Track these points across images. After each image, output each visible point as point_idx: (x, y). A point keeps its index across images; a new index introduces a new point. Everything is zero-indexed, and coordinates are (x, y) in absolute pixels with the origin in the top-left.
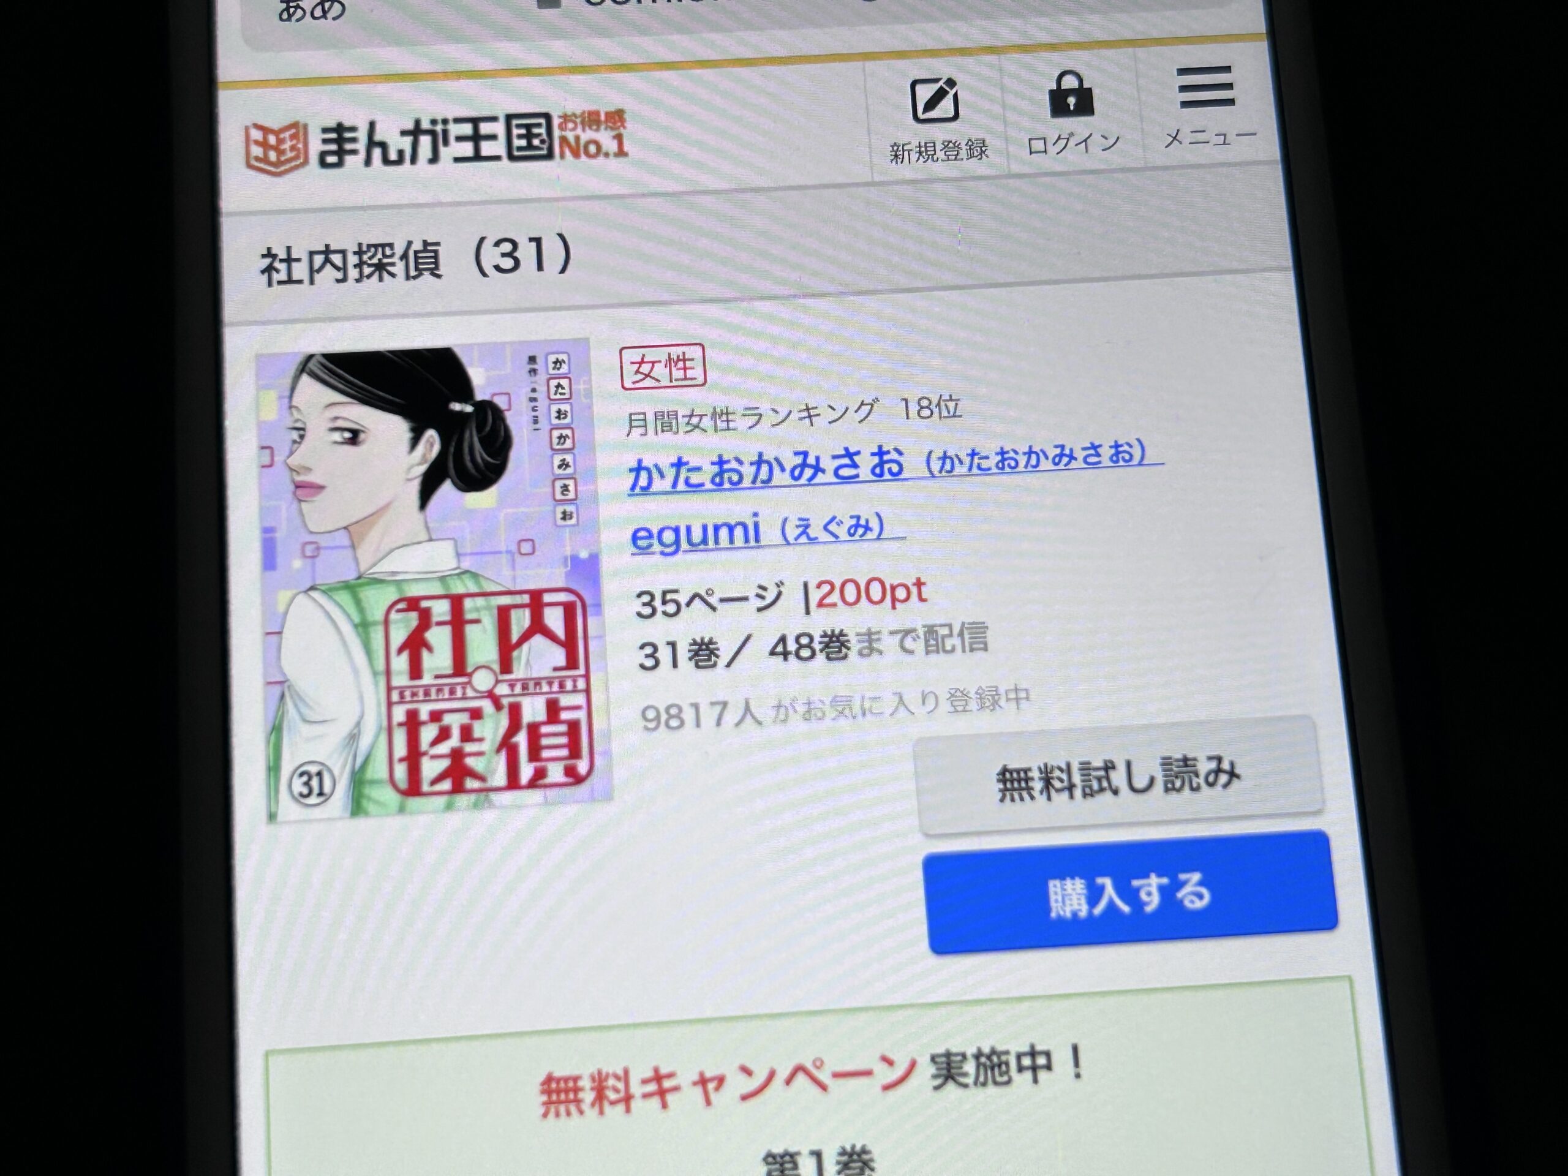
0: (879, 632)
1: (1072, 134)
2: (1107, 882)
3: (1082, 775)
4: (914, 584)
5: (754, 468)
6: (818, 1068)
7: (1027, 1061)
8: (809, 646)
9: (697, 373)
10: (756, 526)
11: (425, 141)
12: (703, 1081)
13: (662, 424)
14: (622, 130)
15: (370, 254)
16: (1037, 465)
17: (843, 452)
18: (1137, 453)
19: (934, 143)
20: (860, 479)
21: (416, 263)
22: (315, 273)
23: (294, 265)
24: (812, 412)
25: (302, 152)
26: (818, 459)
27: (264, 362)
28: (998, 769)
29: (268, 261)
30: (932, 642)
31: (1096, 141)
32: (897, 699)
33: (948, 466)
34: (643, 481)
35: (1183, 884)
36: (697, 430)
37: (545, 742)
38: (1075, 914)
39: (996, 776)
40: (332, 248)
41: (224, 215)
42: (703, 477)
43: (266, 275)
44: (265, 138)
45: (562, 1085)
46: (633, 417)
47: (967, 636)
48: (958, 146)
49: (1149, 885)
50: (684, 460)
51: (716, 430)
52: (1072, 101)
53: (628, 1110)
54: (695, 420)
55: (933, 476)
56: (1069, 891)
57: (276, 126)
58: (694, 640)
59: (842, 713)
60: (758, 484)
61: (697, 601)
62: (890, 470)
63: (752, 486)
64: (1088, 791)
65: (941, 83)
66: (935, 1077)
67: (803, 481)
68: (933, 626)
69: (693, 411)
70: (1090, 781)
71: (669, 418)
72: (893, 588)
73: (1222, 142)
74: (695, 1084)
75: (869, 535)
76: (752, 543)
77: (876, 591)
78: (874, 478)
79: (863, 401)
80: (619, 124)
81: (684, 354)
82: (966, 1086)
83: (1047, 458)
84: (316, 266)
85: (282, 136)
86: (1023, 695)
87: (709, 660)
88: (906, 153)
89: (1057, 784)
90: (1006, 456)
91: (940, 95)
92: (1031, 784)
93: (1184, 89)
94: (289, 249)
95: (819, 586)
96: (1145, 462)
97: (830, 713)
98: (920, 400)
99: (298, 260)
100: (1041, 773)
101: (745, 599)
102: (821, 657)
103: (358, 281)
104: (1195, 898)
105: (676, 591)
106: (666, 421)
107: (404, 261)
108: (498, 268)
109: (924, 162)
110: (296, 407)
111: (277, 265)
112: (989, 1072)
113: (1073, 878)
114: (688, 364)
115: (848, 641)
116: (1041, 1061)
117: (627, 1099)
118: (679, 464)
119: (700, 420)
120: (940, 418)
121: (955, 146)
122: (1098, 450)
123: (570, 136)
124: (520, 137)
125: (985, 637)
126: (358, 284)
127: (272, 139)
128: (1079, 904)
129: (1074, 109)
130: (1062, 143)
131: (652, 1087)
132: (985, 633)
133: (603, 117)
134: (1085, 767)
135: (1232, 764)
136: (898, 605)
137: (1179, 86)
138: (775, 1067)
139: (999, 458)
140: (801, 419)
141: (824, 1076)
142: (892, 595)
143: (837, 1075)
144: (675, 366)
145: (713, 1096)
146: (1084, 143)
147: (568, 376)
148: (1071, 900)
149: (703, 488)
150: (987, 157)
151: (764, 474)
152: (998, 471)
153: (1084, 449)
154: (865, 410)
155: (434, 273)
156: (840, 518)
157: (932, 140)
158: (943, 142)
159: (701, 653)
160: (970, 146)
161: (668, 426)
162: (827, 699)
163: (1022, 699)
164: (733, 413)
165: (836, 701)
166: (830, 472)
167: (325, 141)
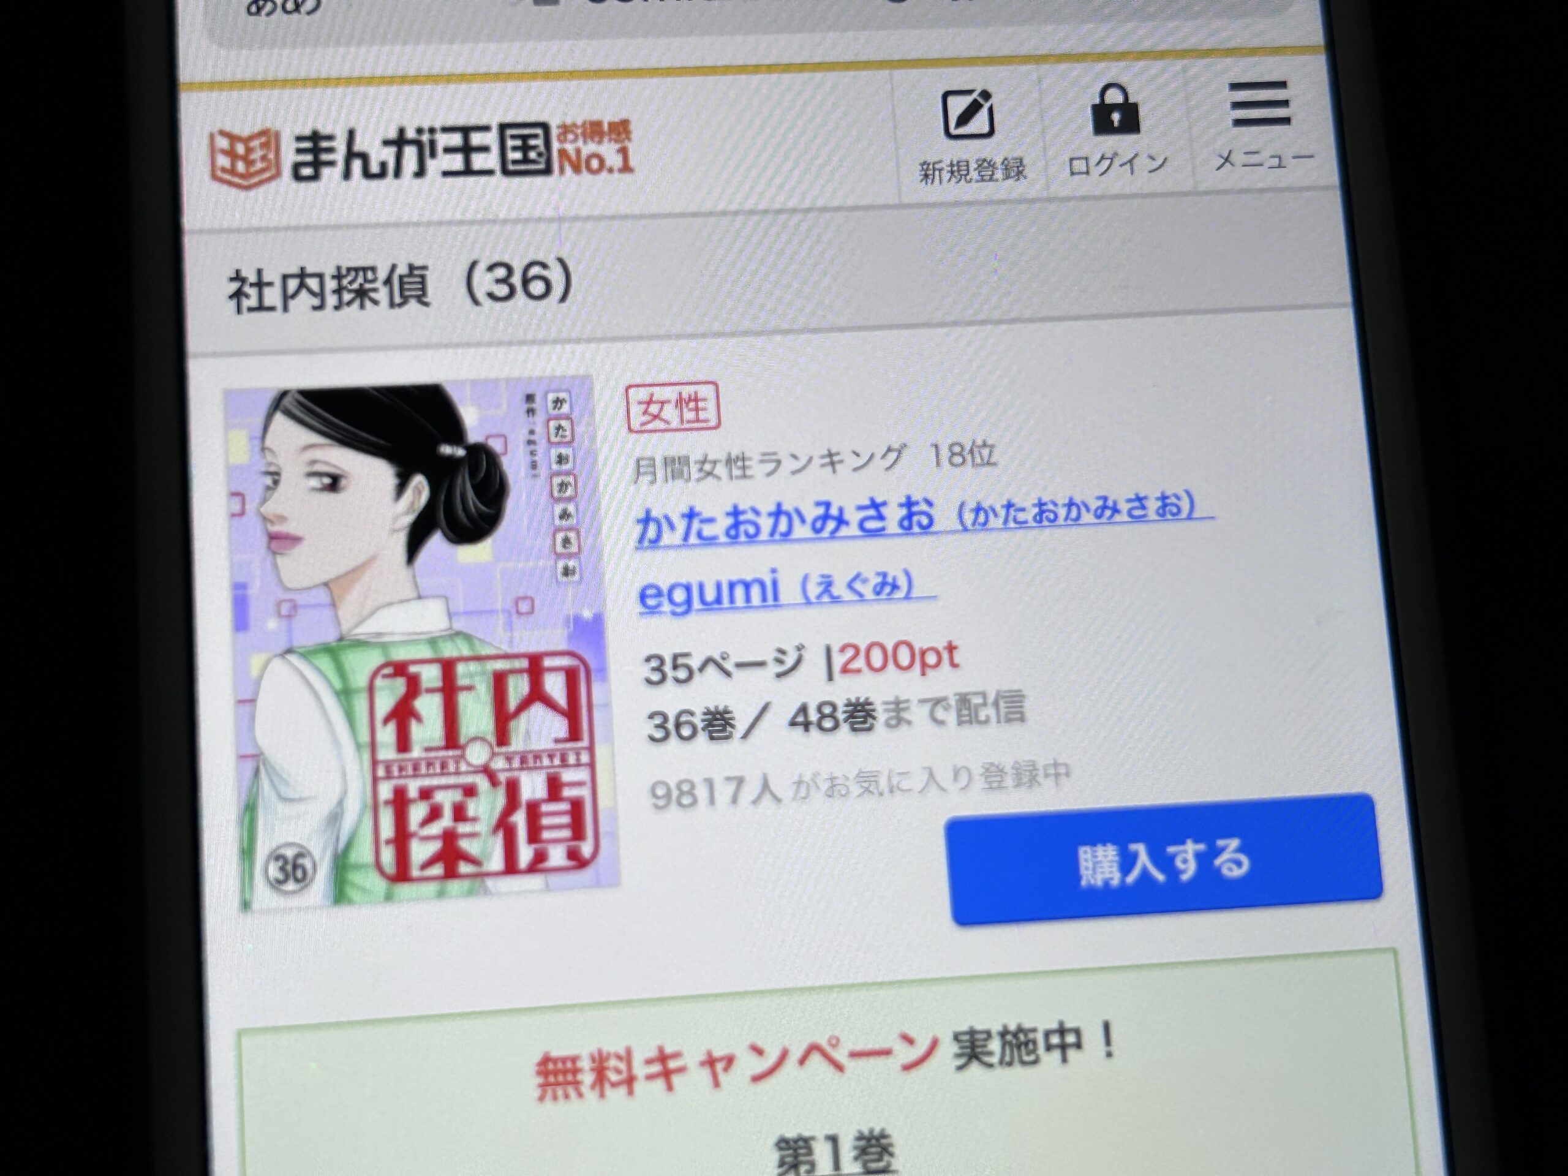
0: (907, 701)
1: (1116, 154)
4: (945, 648)
5: (770, 521)
8: (832, 716)
9: (710, 414)
10: (775, 583)
11: (410, 152)
13: (672, 470)
14: (627, 143)
15: (350, 278)
16: (1078, 518)
17: (867, 502)
18: (1185, 505)
19: (967, 162)
20: (889, 532)
21: (402, 290)
22: (290, 299)
23: (267, 291)
24: (836, 458)
25: (273, 162)
26: (841, 510)
27: (234, 400)
29: (235, 286)
30: (965, 712)
31: (1142, 163)
32: (927, 774)
33: (982, 518)
34: (651, 534)
36: (710, 479)
37: (545, 821)
40: (310, 270)
41: (187, 233)
42: (718, 529)
43: (235, 301)
46: (641, 463)
47: (1002, 705)
48: (993, 166)
50: (697, 509)
51: (731, 477)
52: (1116, 117)
54: (707, 467)
55: (965, 529)
57: (246, 132)
58: (708, 708)
59: (867, 790)
60: (777, 537)
61: (711, 666)
62: (919, 523)
63: (770, 539)
67: (825, 534)
68: (966, 694)
69: (706, 456)
71: (679, 464)
72: (923, 653)
73: (1277, 165)
75: (897, 594)
76: (770, 601)
77: (904, 657)
78: (900, 531)
79: (890, 447)
80: (624, 136)
81: (696, 393)
83: (1088, 510)
84: (291, 291)
85: (250, 145)
86: (1062, 770)
87: (724, 730)
88: (937, 173)
90: (1045, 508)
91: (973, 109)
93: (1237, 105)
94: (259, 272)
95: (843, 649)
96: (1195, 515)
97: (856, 790)
98: (951, 446)
99: (270, 284)
101: (761, 664)
102: (845, 728)
103: (337, 308)
105: (686, 655)
106: (676, 467)
107: (388, 288)
108: (491, 296)
109: (956, 183)
110: (270, 450)
111: (247, 289)
114: (701, 404)
115: (873, 710)
118: (691, 515)
119: (714, 467)
121: (990, 165)
122: (1144, 502)
123: (570, 148)
124: (515, 149)
125: (1021, 707)
126: (339, 313)
127: (240, 149)
129: (1118, 127)
130: (1106, 163)
132: (1021, 702)
133: (606, 127)
136: (929, 671)
137: (1232, 103)
139: (1036, 510)
140: (823, 466)
142: (921, 660)
144: (687, 406)
146: (1128, 166)
147: (571, 416)
149: (717, 541)
150: (1025, 177)
151: (783, 526)
152: (1035, 524)
153: (1129, 501)
154: (892, 456)
155: (422, 300)
156: (865, 575)
157: (964, 158)
158: (977, 161)
159: (716, 722)
160: (1006, 166)
161: (678, 473)
162: (850, 772)
163: (1062, 774)
164: (750, 459)
165: (863, 777)
166: (854, 525)
167: (299, 151)
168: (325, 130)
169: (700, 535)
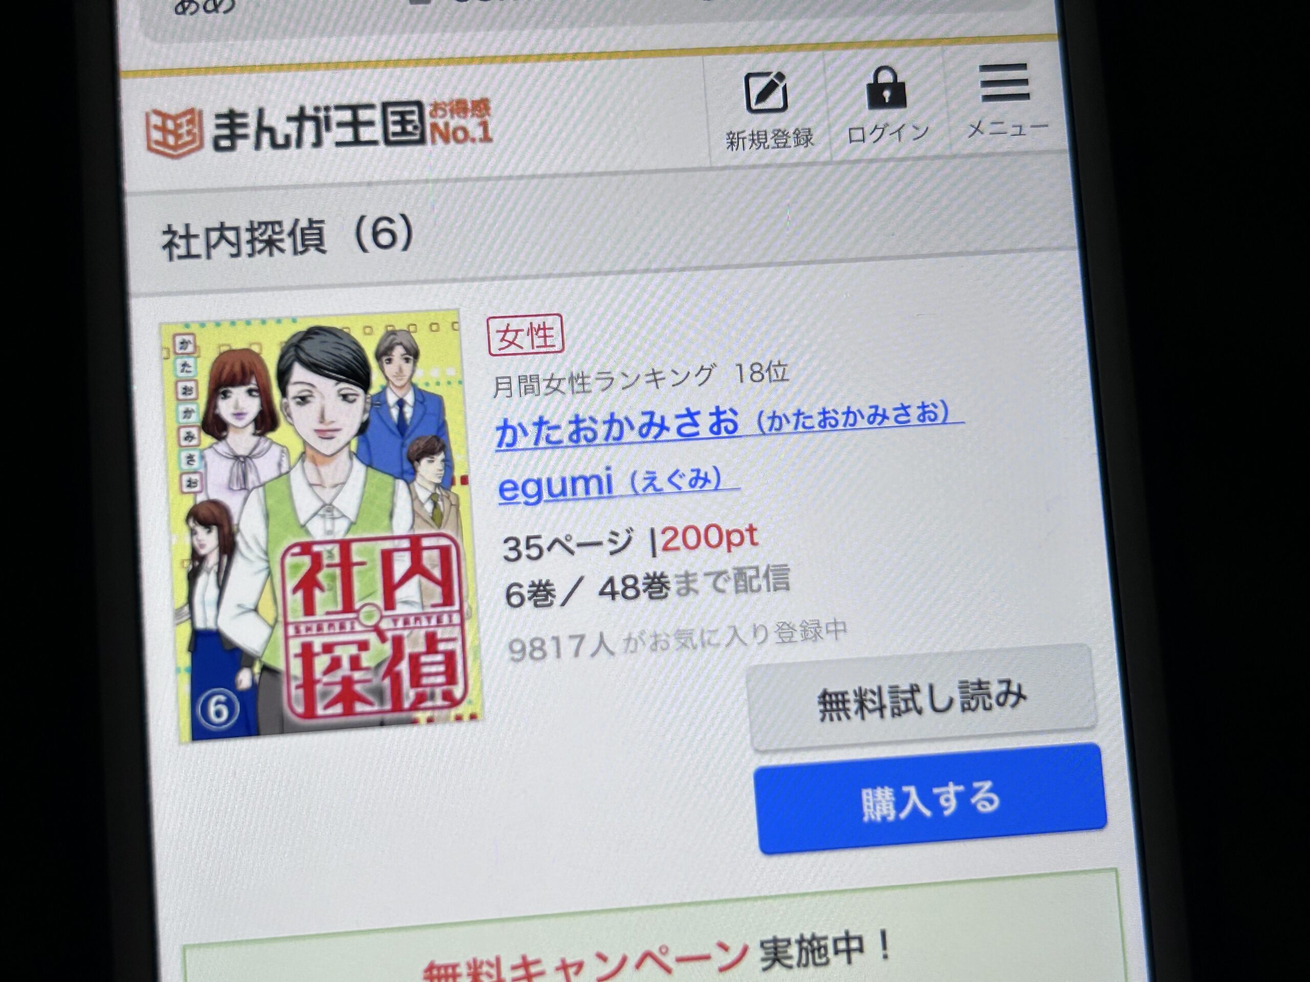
1: (887, 125)
2: (912, 790)
3: (892, 697)
4: (747, 530)
5: (606, 427)
6: (664, 954)
7: (842, 945)
9: (556, 340)
10: (609, 478)
12: (564, 967)
13: (525, 386)
15: (260, 231)
16: (854, 424)
17: (685, 412)
18: (941, 413)
19: (765, 132)
20: (699, 436)
21: (303, 240)
22: (212, 249)
23: (193, 241)
24: (658, 376)
25: (198, 137)
26: (663, 418)
28: (819, 692)
29: (168, 237)
31: (908, 132)
32: (732, 632)
33: (777, 425)
34: (509, 438)
35: (977, 790)
36: (556, 392)
38: (884, 818)
39: (818, 699)
40: (227, 225)
41: (128, 195)
42: (562, 434)
43: (167, 250)
44: (164, 123)
45: (442, 972)
46: (500, 381)
48: (786, 135)
49: (948, 792)
50: (545, 419)
51: (573, 392)
52: (887, 94)
54: (554, 384)
55: (764, 433)
56: (880, 798)
57: (173, 112)
59: (684, 645)
60: (611, 441)
61: (557, 546)
62: (726, 428)
63: (605, 442)
64: (896, 711)
66: (764, 960)
67: (650, 438)
69: (553, 375)
70: (898, 702)
71: (531, 381)
72: (729, 534)
73: (1018, 133)
74: (558, 969)
75: (708, 487)
76: (605, 493)
77: (714, 537)
78: (713, 436)
79: (702, 367)
80: (484, 111)
81: (544, 323)
82: (790, 967)
83: (863, 417)
84: (213, 241)
85: (179, 122)
86: (840, 627)
88: (741, 141)
89: (870, 705)
90: (828, 415)
91: (770, 88)
92: (847, 705)
93: (986, 84)
94: (187, 226)
95: (664, 532)
96: (947, 421)
97: (673, 643)
98: (752, 366)
99: (196, 236)
100: (856, 695)
101: (599, 544)
103: (250, 255)
104: (987, 804)
105: (538, 537)
106: (529, 384)
107: (292, 236)
108: (377, 244)
109: (756, 150)
111: (177, 240)
112: (810, 956)
113: (883, 787)
114: (548, 333)
116: (854, 944)
118: (541, 423)
119: (559, 383)
120: (770, 381)
121: (784, 134)
122: (907, 410)
123: (441, 123)
124: (395, 123)
126: (251, 259)
127: (170, 125)
128: (888, 810)
129: (889, 102)
130: (879, 132)
131: (521, 973)
133: (470, 105)
134: (894, 690)
135: (1020, 687)
136: (733, 548)
137: (981, 82)
138: (627, 954)
139: (821, 417)
140: (648, 382)
141: (669, 961)
142: (728, 540)
143: (680, 960)
144: (537, 334)
145: (573, 979)
146: (897, 133)
148: (881, 806)
149: (562, 445)
150: (812, 144)
151: (615, 431)
152: (821, 429)
153: (895, 409)
154: (705, 373)
155: (320, 248)
156: (682, 471)
157: (764, 128)
158: (774, 130)
160: (797, 135)
161: (530, 389)
162: (671, 630)
163: (840, 631)
164: (588, 377)
165: (679, 634)
166: (674, 429)
167: (219, 126)
168: (239, 109)
169: (548, 440)
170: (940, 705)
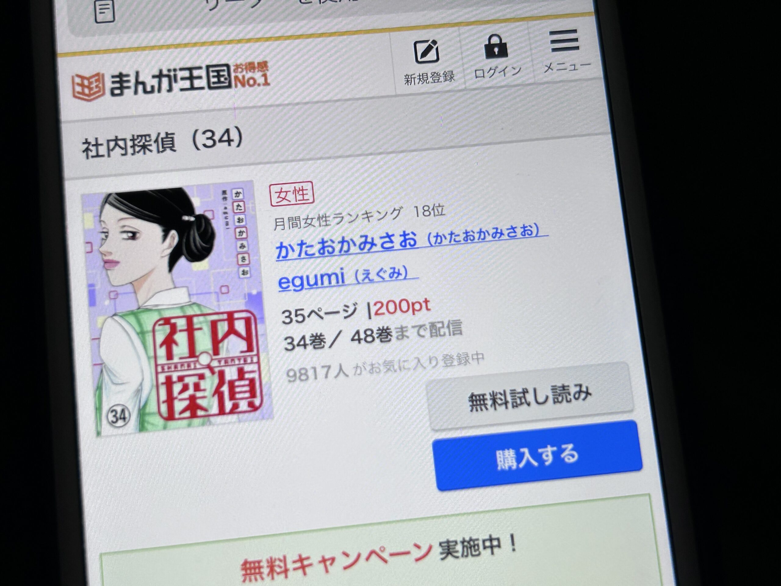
0: (406, 327)
1: (497, 67)
2: (526, 451)
3: (512, 396)
4: (424, 302)
5: (340, 245)
6: (382, 551)
7: (488, 544)
8: (371, 335)
9: (309, 197)
10: (342, 274)
11: (165, 81)
12: (324, 561)
13: (292, 223)
15: (138, 140)
16: (484, 238)
17: (385, 235)
18: (534, 230)
19: (427, 74)
20: (395, 248)
21: (163, 144)
22: (111, 151)
23: (100, 147)
24: (369, 215)
25: (102, 89)
26: (373, 239)
27: (86, 199)
28: (469, 395)
29: (86, 146)
30: (434, 331)
31: (509, 71)
32: (417, 361)
33: (439, 240)
34: (283, 253)
35: (564, 450)
36: (310, 226)
38: (510, 468)
39: (468, 399)
40: (119, 138)
41: (62, 122)
42: (315, 250)
43: (85, 153)
44: (82, 82)
45: (252, 565)
46: (278, 221)
47: (451, 327)
48: (439, 75)
49: (547, 451)
50: (304, 242)
51: (320, 226)
52: (496, 50)
53: (286, 577)
54: (309, 221)
55: (432, 246)
56: (507, 456)
57: (87, 75)
58: (312, 334)
59: (389, 369)
60: (343, 253)
61: (313, 314)
62: (410, 244)
63: (339, 254)
64: (515, 404)
65: (429, 42)
66: (442, 553)
67: (366, 250)
68: (434, 323)
69: (308, 216)
70: (516, 399)
71: (295, 220)
72: (413, 304)
73: (573, 69)
74: (320, 562)
76: (341, 283)
77: (404, 306)
78: (401, 248)
79: (395, 209)
80: (265, 69)
81: (302, 187)
83: (489, 234)
84: (111, 147)
85: (91, 80)
86: (480, 356)
87: (321, 344)
88: (413, 79)
89: (499, 402)
90: (468, 234)
91: (429, 49)
92: (486, 402)
93: (553, 42)
94: (96, 139)
95: (375, 304)
96: (538, 235)
97: (383, 369)
98: (423, 207)
99: (101, 145)
100: (491, 395)
101: (338, 312)
102: (377, 341)
103: (133, 154)
104: (571, 457)
105: (302, 310)
106: (294, 222)
107: (156, 144)
108: (205, 145)
109: (422, 84)
110: (104, 222)
111: (91, 147)
112: (469, 550)
113: (508, 449)
114: (305, 192)
115: (391, 332)
116: (495, 543)
117: (286, 571)
118: (302, 244)
119: (312, 221)
120: (434, 215)
121: (437, 75)
122: (515, 229)
123: (240, 76)
125: (460, 328)
126: (134, 156)
127: (86, 83)
128: (512, 462)
129: (498, 54)
130: (492, 72)
131: (298, 565)
132: (460, 325)
133: (256, 65)
134: (513, 392)
135: (587, 388)
136: (416, 312)
137: (551, 41)
138: (361, 552)
139: (465, 235)
140: (363, 218)
141: (385, 555)
142: (413, 308)
143: (392, 555)
144: (298, 193)
145: (329, 568)
146: (503, 73)
147: (243, 200)
148: (508, 460)
149: (315, 256)
150: (454, 80)
151: (345, 247)
152: (465, 242)
153: (508, 229)
154: (396, 213)
155: (172, 149)
156: (385, 269)
157: (426, 72)
158: (431, 73)
159: (316, 341)
160: (445, 75)
161: (295, 225)
162: (381, 362)
163: (481, 358)
164: (329, 217)
165: (386, 363)
166: (379, 246)
167: (114, 82)
168: (124, 73)
170: (541, 400)
